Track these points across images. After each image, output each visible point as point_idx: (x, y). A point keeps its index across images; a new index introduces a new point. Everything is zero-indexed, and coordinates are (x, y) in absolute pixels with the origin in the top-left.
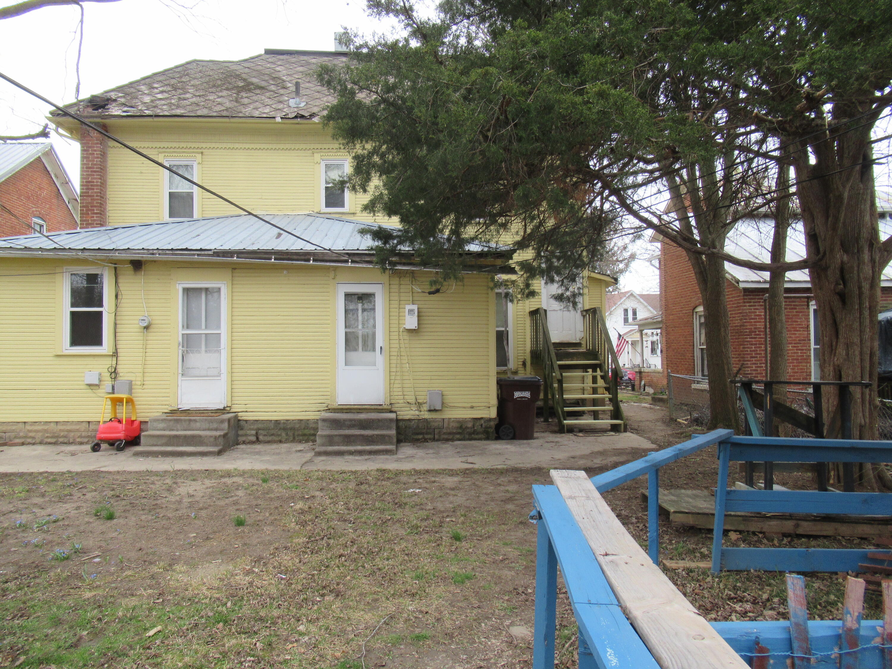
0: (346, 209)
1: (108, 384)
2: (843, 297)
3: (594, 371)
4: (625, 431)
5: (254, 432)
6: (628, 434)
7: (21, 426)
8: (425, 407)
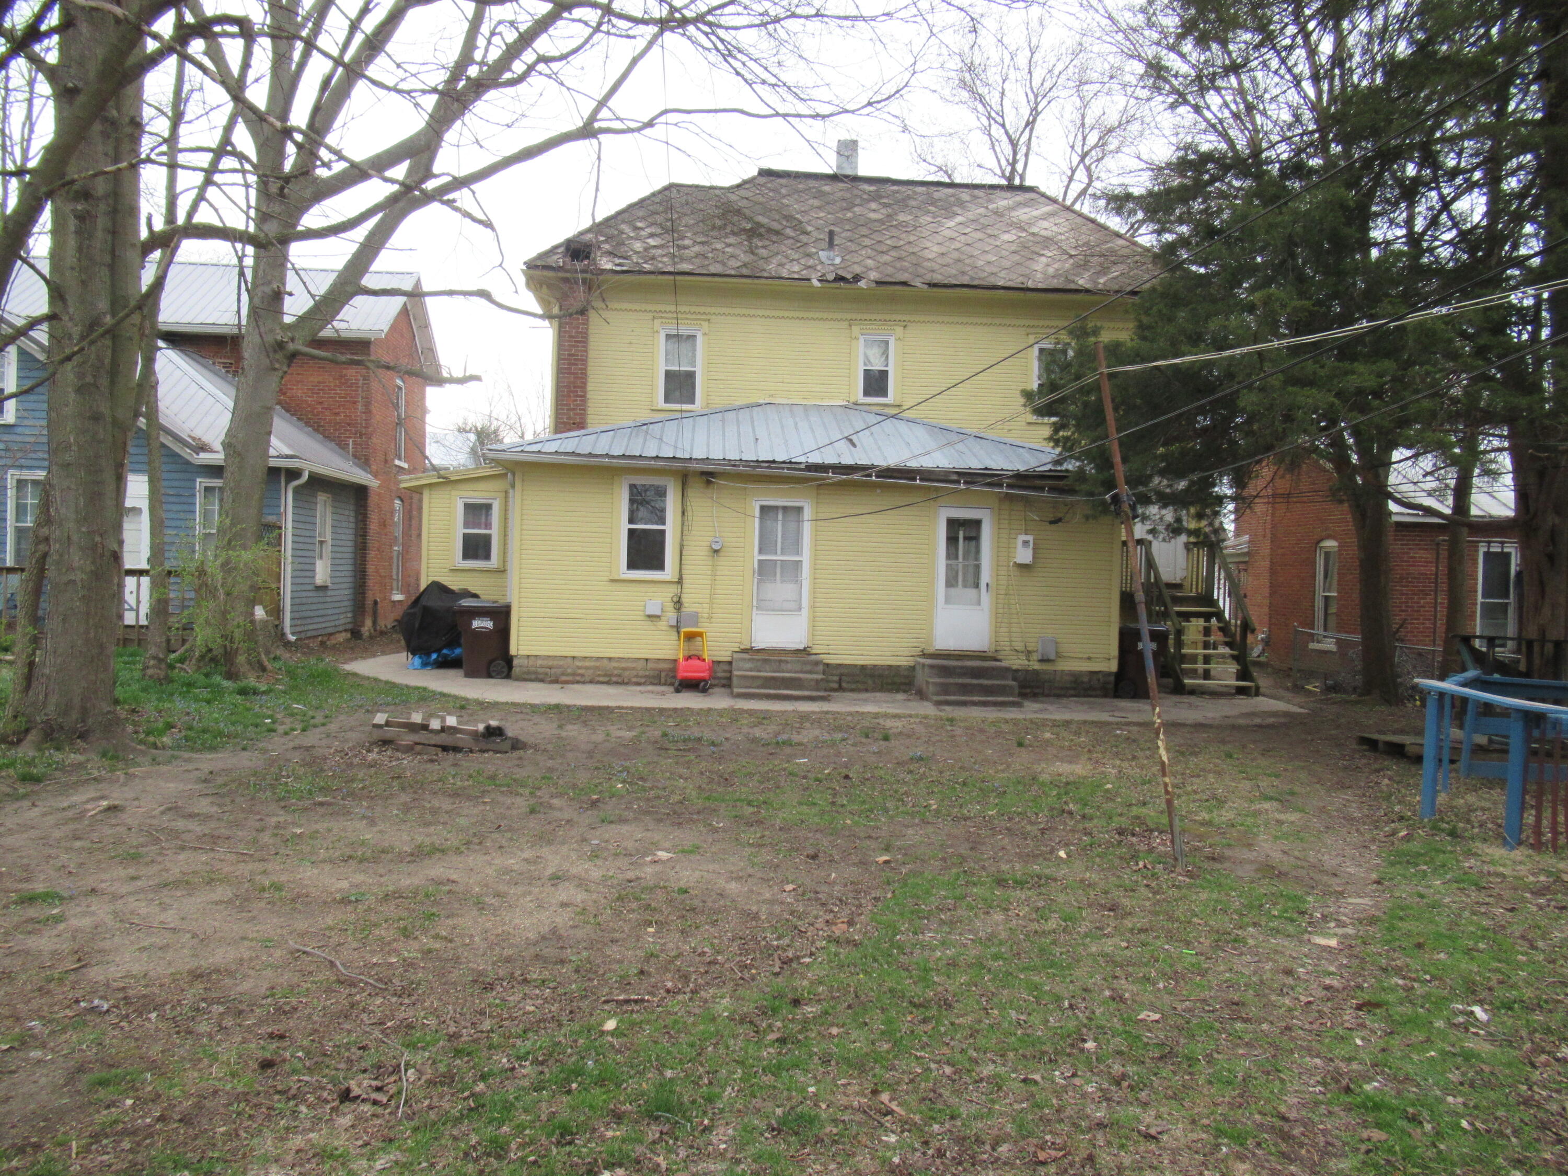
0: (890, 399)
1: (671, 615)
2: (1551, 558)
3: (1208, 620)
4: (1257, 694)
5: (836, 678)
6: (1260, 698)
7: (570, 661)
8: (1035, 657)
